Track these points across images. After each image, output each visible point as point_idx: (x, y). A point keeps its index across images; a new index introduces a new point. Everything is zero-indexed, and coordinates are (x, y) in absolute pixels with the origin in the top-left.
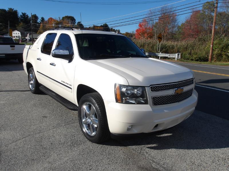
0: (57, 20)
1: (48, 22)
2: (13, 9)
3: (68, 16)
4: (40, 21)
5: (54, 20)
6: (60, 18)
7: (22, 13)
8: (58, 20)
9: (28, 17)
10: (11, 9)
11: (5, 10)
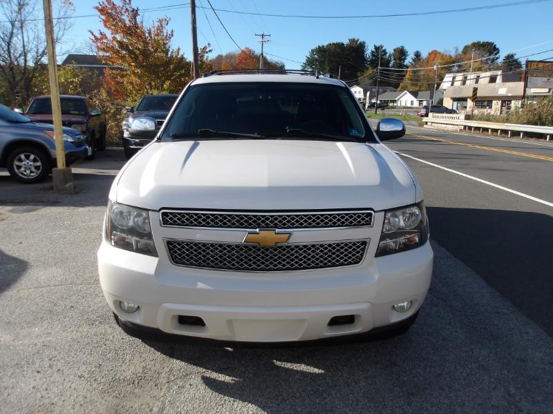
0: (448, 54)
1: (428, 62)
2: (358, 40)
3: (479, 43)
4: (411, 61)
5: (442, 56)
6: (457, 50)
7: (375, 46)
8: (453, 54)
9: (386, 53)
10: (353, 41)
11: (343, 44)
